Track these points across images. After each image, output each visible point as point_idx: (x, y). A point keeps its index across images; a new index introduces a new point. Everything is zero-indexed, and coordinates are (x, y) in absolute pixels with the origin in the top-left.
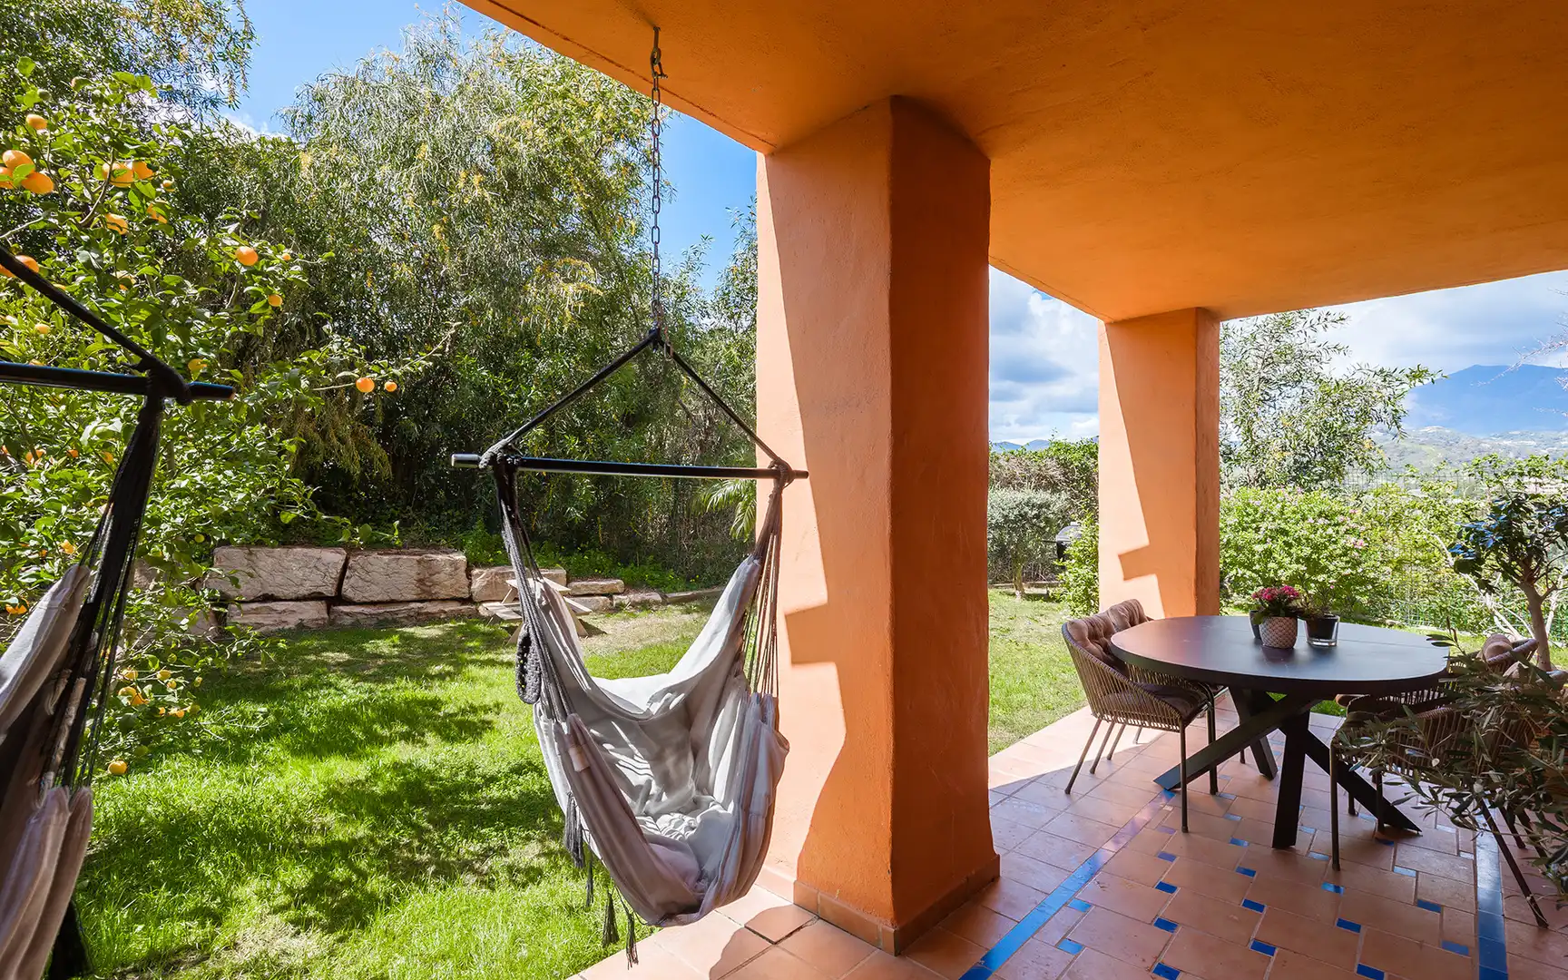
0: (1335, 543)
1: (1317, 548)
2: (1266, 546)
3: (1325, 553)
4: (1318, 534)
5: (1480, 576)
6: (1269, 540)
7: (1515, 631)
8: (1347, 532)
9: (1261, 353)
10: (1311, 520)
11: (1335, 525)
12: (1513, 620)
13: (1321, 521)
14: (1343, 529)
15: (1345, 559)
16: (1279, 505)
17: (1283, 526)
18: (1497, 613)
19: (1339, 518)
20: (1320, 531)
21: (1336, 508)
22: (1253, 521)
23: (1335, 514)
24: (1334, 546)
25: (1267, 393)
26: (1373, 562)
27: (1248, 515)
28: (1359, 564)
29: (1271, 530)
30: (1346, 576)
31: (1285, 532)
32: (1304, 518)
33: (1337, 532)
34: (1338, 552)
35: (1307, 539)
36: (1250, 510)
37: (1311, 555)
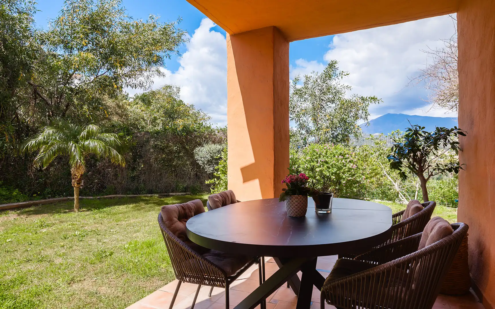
0: (345, 166)
1: (339, 169)
2: (321, 169)
3: (342, 171)
4: (339, 163)
5: (401, 170)
6: (322, 166)
7: (405, 199)
8: (350, 162)
9: (320, 88)
10: (337, 157)
11: (345, 159)
12: (404, 195)
13: (340, 157)
14: (348, 160)
15: (349, 173)
16: (325, 151)
17: (326, 159)
18: (400, 193)
19: (347, 156)
20: (340, 161)
21: (346, 152)
22: (316, 158)
23: (346, 154)
24: (345, 167)
25: (322, 105)
26: (359, 174)
27: (314, 155)
28: (354, 175)
29: (322, 162)
30: (350, 180)
31: (327, 162)
32: (334, 156)
33: (346, 162)
34: (346, 170)
35: (335, 165)
36: (315, 154)
37: (337, 171)
